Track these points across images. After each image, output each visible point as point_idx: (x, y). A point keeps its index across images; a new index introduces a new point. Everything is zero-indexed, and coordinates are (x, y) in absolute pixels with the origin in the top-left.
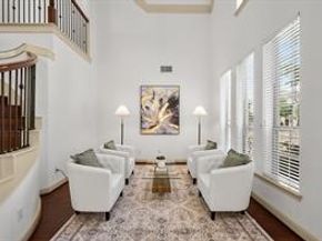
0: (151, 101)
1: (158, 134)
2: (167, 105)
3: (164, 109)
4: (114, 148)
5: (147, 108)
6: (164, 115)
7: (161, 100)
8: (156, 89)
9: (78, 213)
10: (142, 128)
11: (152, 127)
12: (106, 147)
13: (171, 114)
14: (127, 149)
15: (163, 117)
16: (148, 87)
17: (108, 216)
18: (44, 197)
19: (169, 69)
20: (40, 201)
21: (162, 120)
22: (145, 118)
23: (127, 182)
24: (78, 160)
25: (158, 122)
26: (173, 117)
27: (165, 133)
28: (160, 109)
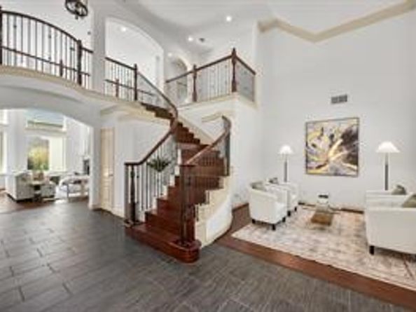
0: (319, 138)
1: (328, 175)
2: (340, 141)
3: (335, 147)
4: (277, 183)
5: (314, 146)
6: (335, 153)
7: (332, 137)
8: (325, 124)
9: (254, 221)
10: (307, 167)
11: (319, 167)
12: (271, 182)
13: (346, 152)
14: (289, 186)
15: (335, 155)
16: (315, 123)
17: (274, 227)
18: (234, 211)
19: (343, 99)
20: (231, 215)
21: (333, 159)
22: (311, 157)
23: (289, 214)
24: (254, 187)
25: (327, 161)
26: (349, 156)
27: (336, 174)
28: (331, 146)
